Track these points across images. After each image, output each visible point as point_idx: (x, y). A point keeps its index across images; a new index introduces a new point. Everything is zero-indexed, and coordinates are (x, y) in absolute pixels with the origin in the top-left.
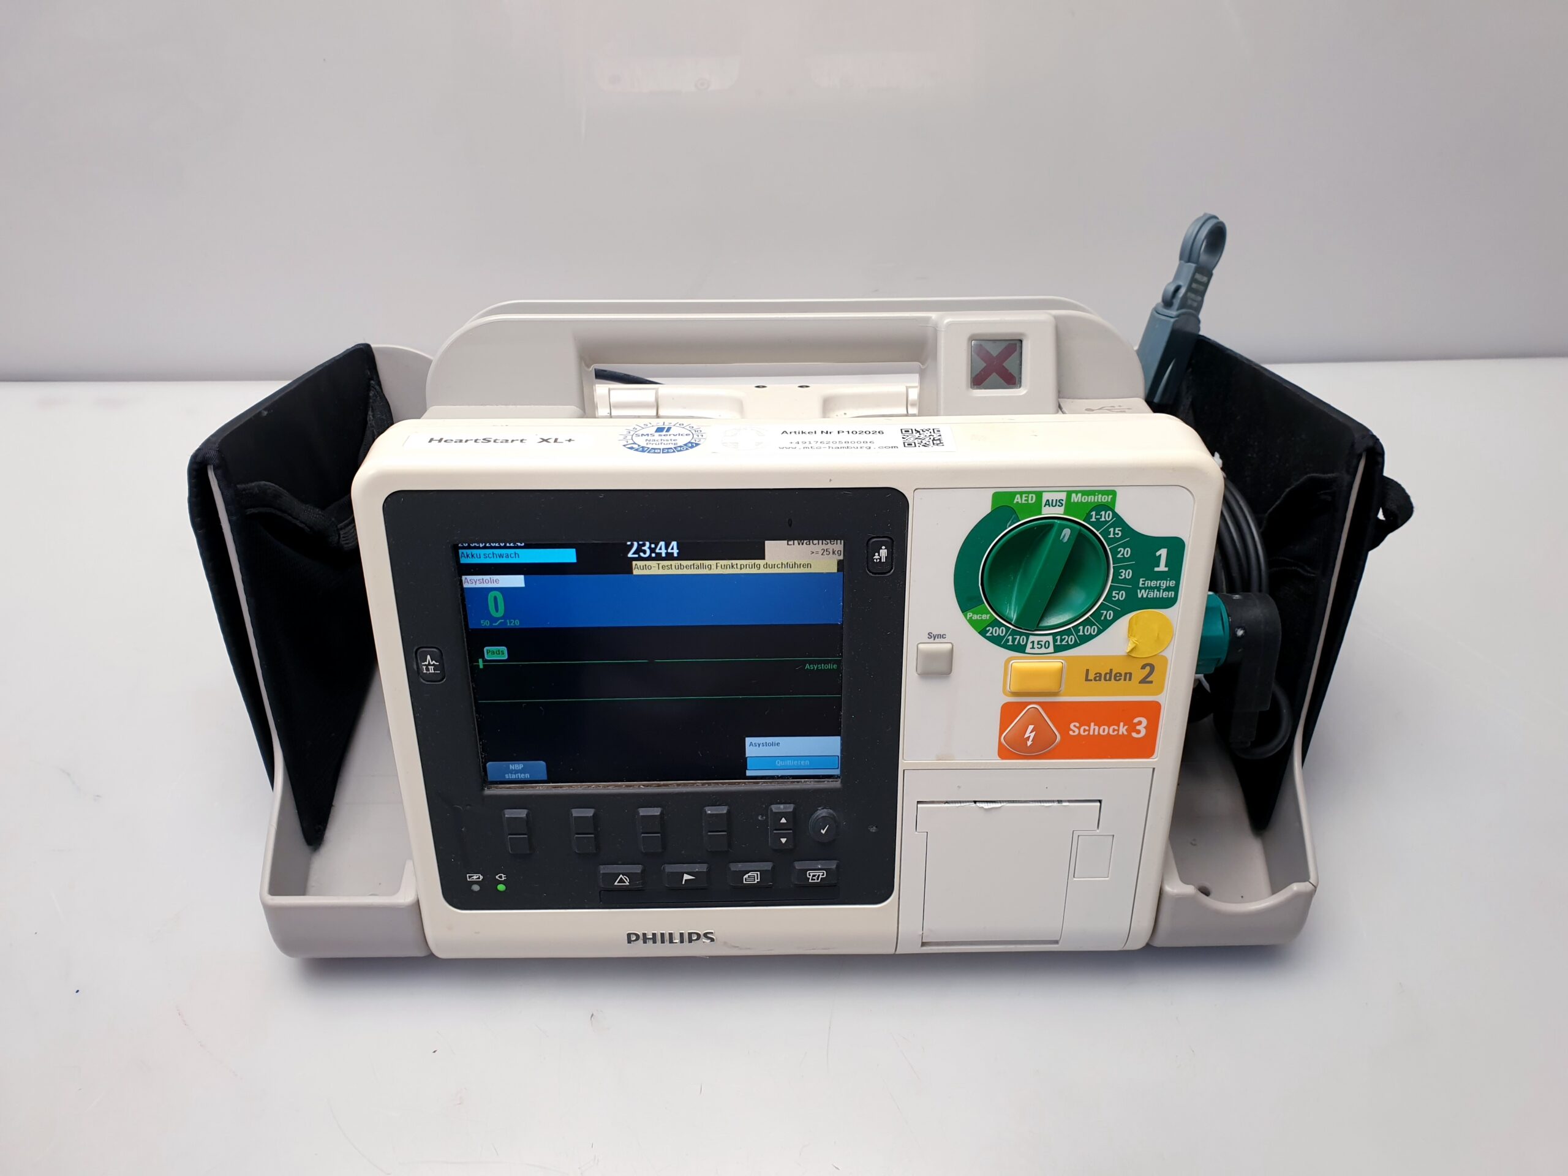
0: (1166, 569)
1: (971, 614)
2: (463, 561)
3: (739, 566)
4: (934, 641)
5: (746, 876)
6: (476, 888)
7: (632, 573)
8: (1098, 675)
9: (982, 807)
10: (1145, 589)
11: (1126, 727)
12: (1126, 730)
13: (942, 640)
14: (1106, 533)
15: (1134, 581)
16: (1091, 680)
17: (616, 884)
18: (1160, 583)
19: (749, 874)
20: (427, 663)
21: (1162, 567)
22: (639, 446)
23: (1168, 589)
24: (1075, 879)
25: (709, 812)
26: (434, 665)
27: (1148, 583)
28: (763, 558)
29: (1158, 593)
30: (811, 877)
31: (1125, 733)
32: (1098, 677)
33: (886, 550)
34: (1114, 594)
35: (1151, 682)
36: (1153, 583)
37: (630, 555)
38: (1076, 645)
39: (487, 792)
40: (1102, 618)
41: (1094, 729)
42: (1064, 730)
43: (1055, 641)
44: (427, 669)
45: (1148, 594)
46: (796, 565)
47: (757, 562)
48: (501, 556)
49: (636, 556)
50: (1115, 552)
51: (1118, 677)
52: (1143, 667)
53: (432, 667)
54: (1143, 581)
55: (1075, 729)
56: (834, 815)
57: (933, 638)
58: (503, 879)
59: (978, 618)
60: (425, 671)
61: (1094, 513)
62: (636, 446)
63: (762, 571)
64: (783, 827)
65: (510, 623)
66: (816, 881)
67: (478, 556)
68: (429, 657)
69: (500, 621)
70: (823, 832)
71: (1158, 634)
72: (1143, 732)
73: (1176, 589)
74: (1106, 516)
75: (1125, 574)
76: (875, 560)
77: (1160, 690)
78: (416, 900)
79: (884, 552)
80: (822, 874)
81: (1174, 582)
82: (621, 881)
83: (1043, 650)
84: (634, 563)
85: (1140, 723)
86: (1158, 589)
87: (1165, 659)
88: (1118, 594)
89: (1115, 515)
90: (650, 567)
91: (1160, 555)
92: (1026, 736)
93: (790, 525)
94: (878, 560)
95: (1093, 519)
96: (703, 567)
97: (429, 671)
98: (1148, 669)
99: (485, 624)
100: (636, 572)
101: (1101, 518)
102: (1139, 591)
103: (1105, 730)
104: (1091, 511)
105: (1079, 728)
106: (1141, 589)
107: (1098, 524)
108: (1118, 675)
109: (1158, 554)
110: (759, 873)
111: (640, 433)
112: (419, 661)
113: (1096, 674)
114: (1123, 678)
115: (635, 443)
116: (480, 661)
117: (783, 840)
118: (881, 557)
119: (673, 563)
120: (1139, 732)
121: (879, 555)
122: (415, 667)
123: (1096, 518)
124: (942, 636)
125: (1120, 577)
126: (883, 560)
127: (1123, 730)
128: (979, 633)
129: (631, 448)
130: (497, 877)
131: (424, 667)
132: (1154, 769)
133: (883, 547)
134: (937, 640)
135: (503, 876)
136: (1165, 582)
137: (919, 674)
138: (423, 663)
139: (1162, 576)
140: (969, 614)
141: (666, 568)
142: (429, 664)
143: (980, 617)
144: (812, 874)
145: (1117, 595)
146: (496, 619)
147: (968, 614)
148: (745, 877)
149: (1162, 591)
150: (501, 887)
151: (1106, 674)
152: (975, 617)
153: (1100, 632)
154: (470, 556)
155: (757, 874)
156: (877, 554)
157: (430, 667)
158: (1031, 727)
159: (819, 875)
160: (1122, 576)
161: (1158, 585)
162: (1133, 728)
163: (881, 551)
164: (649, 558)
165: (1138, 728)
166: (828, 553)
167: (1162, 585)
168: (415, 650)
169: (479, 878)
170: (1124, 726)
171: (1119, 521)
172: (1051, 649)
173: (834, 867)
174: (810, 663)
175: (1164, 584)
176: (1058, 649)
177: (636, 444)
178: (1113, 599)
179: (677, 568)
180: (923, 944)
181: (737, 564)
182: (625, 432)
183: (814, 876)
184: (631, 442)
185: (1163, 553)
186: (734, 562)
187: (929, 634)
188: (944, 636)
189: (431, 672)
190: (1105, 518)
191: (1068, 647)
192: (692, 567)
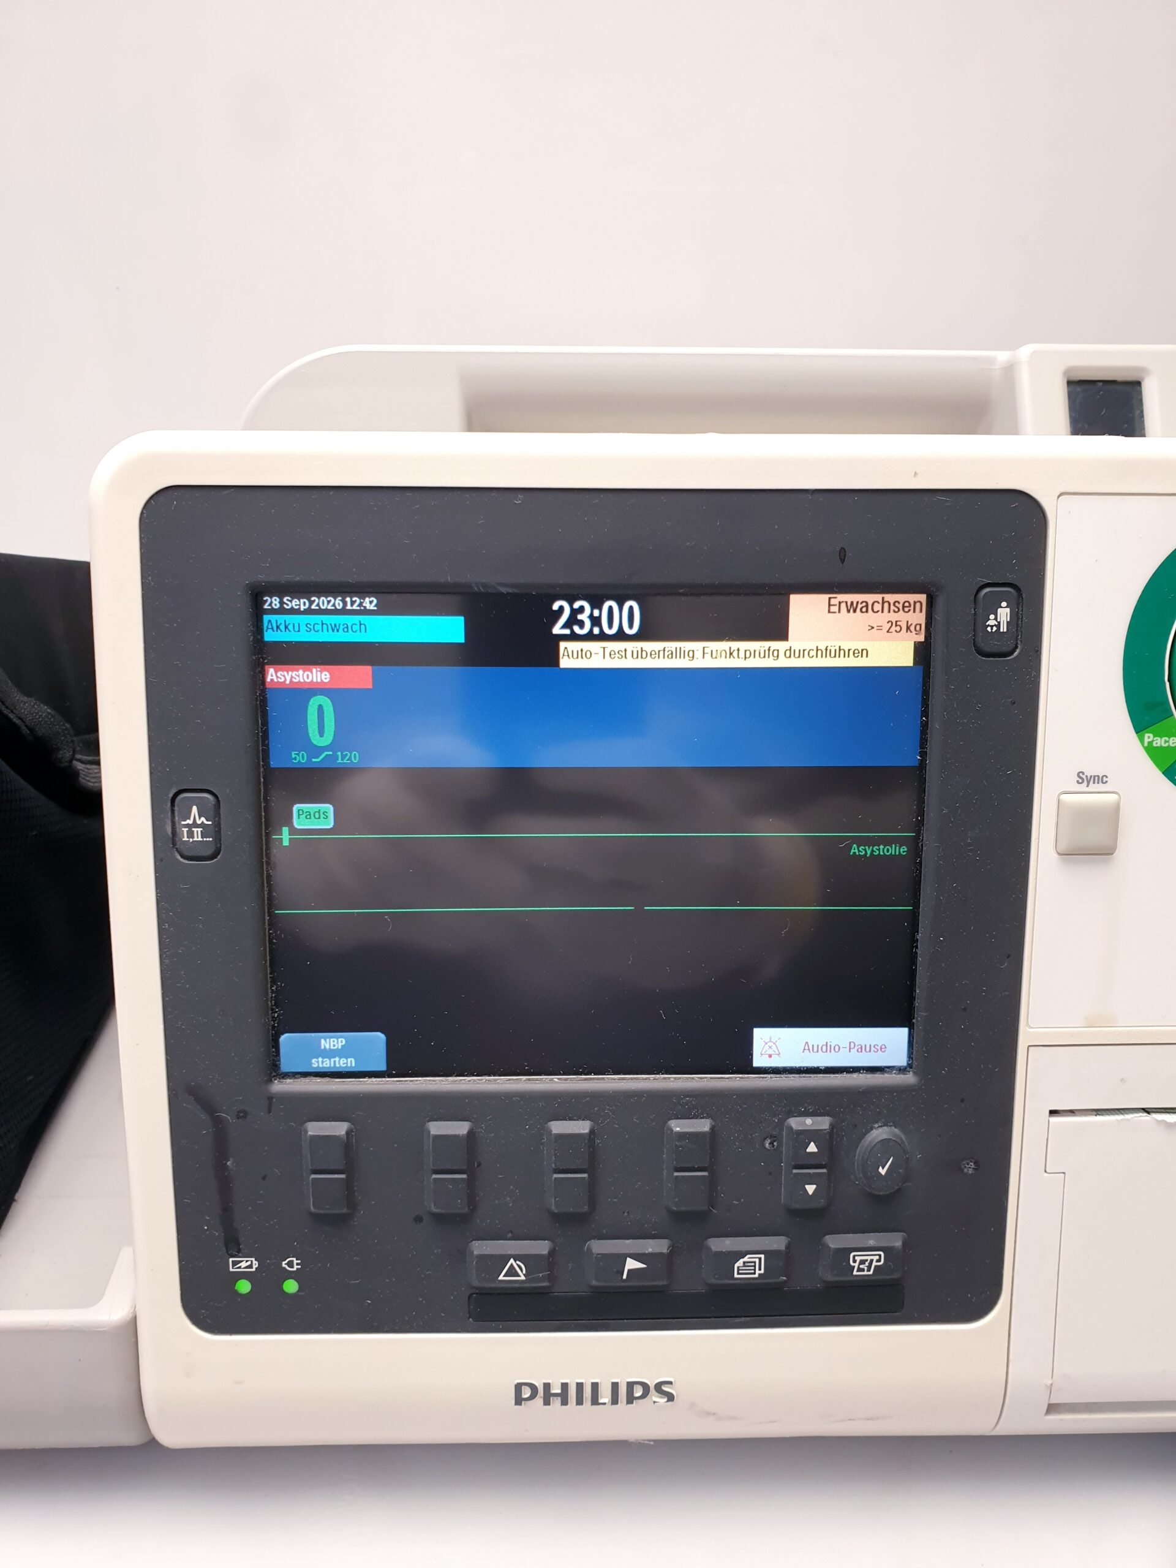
1: (1151, 735)
2: (269, 636)
3: (742, 654)
4: (1087, 789)
5: (740, 1263)
6: (244, 1287)
7: (557, 664)
9: (1163, 1121)
13: (1100, 787)
17: (501, 1278)
19: (746, 1259)
20: (190, 822)
25: (678, 1129)
26: (202, 825)
30: (856, 1265)
33: (1008, 610)
37: (557, 630)
39: (280, 1087)
44: (191, 834)
46: (842, 652)
47: (775, 645)
48: (335, 628)
49: (567, 632)
53: (200, 830)
56: (901, 1139)
57: (1085, 783)
58: (296, 1267)
59: (1163, 745)
60: (185, 839)
63: (783, 662)
64: (811, 1162)
65: (343, 758)
66: (866, 1273)
67: (297, 629)
68: (195, 809)
69: (326, 753)
70: (883, 1171)
76: (989, 629)
78: (131, 1316)
79: (1004, 614)
80: (876, 1259)
82: (512, 1272)
84: (563, 645)
90: (588, 654)
93: (843, 561)
94: (995, 629)
96: (680, 654)
97: (193, 838)
99: (299, 758)
100: (565, 663)
110: (762, 1256)
112: (177, 818)
116: (285, 830)
117: (811, 1189)
118: (999, 623)
119: (630, 646)
121: (996, 619)
122: (169, 830)
124: (1101, 779)
126: (1004, 628)
128: (1163, 773)
130: (284, 1264)
131: (185, 830)
133: (1004, 604)
134: (1093, 787)
135: (295, 1262)
137: (1059, 854)
138: (183, 823)
140: (1148, 737)
141: (617, 655)
142: (195, 825)
143: (1166, 742)
144: (858, 1259)
146: (320, 750)
147: (1147, 735)
148: (736, 1265)
150: (291, 1286)
152: (1159, 742)
154: (282, 627)
155: (760, 1259)
156: (992, 617)
157: (195, 830)
159: (872, 1261)
163: (1000, 610)
164: (590, 637)
166: (898, 629)
168: (171, 795)
169: (250, 1266)
173: (898, 1244)
174: (861, 842)
179: (635, 656)
180: (1052, 1408)
181: (738, 650)
183: (862, 1262)
186: (735, 645)
187: (1078, 776)
188: (1105, 779)
189: (196, 839)
192: (661, 653)
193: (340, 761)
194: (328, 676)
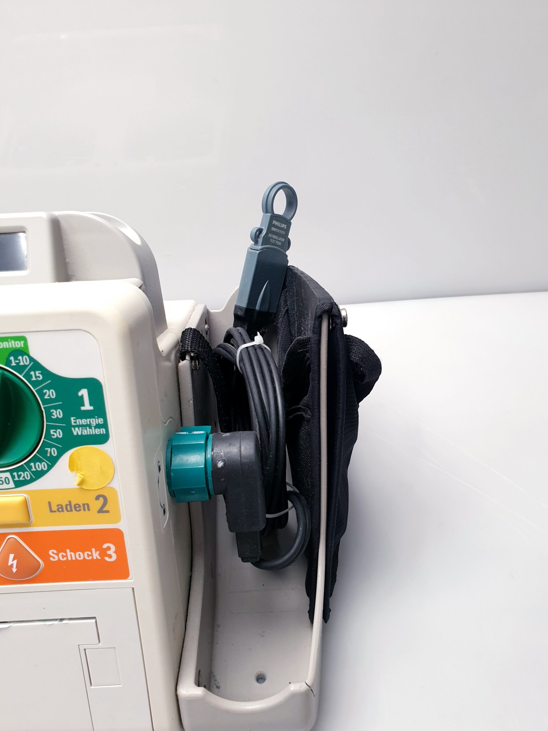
0: (91, 408)
8: (60, 506)
10: (78, 426)
11: (98, 552)
12: (99, 555)
14: (28, 376)
15: (66, 419)
16: (55, 511)
18: (90, 421)
21: (87, 407)
23: (98, 426)
24: (92, 687)
27: (80, 422)
29: (91, 430)
31: (99, 558)
32: (60, 508)
34: (52, 433)
35: (107, 512)
36: (83, 421)
38: (32, 480)
40: (48, 455)
41: (70, 555)
42: (45, 557)
43: (13, 477)
45: (82, 432)
50: (42, 395)
51: (77, 507)
52: (97, 498)
54: (74, 419)
55: (54, 556)
61: (12, 358)
71: (101, 468)
72: (114, 557)
73: (105, 425)
74: (23, 361)
75: (56, 414)
77: (118, 519)
81: (102, 420)
83: (5, 486)
85: (109, 548)
86: (90, 426)
87: (114, 490)
88: (56, 432)
89: (32, 359)
91: (83, 395)
92: (10, 564)
95: (14, 364)
98: (101, 499)
101: (20, 362)
102: (73, 429)
103: (80, 556)
104: (9, 356)
105: (57, 554)
106: (74, 427)
107: (20, 368)
108: (77, 506)
109: (80, 394)
113: (58, 506)
114: (82, 508)
120: (110, 556)
123: (15, 363)
125: (53, 417)
127: (96, 555)
132: (133, 588)
136: (94, 420)
139: (87, 414)
145: (55, 433)
149: (93, 428)
151: (66, 505)
153: (50, 468)
158: (12, 556)
160: (54, 416)
161: (89, 423)
162: (104, 553)
165: (109, 552)
167: (92, 423)
170: (96, 551)
171: (36, 366)
172: (12, 485)
175: (94, 422)
176: (19, 484)
178: (53, 437)
185: (84, 393)
190: (23, 362)
191: (25, 482)
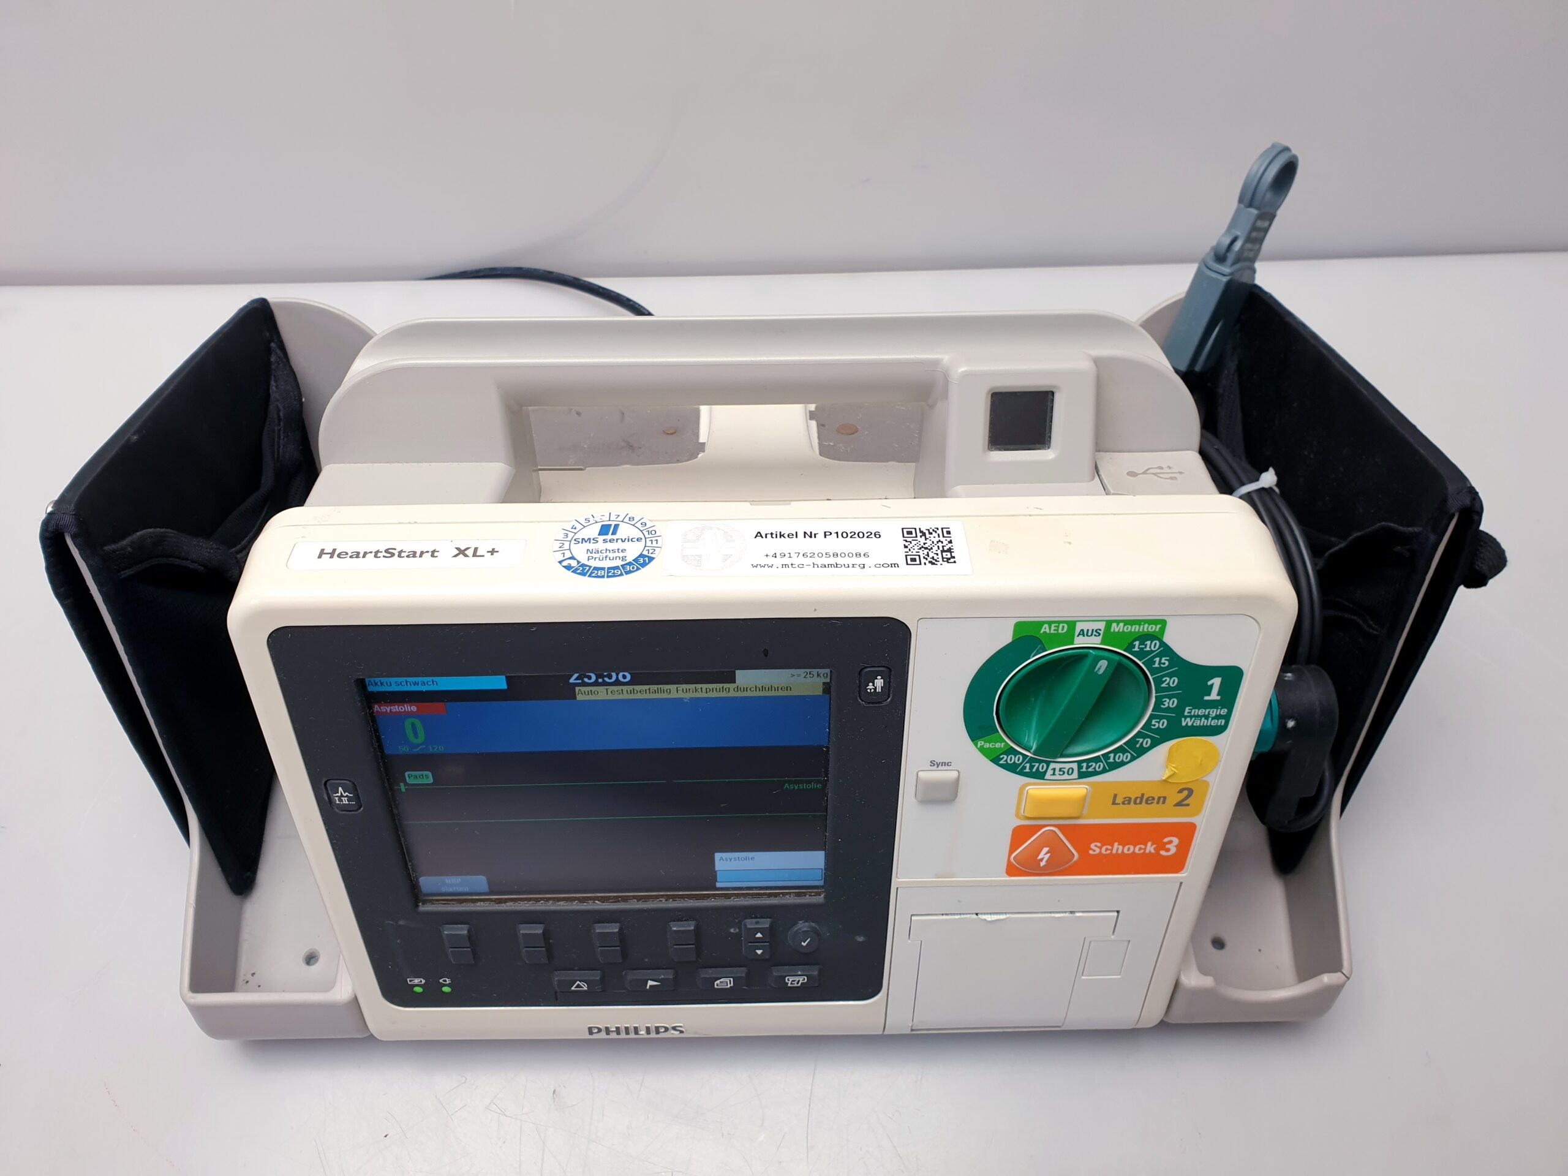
0: (1219, 698)
1: (983, 743)
2: (371, 688)
3: (704, 690)
4: (938, 769)
5: (718, 982)
6: (418, 990)
7: (575, 698)
8: (1127, 799)
9: (985, 920)
10: (1191, 717)
11: (1154, 846)
12: (1154, 849)
13: (947, 768)
14: (1150, 664)
15: (1179, 711)
16: (1119, 804)
17: (573, 988)
18: (1209, 712)
19: (722, 980)
20: (339, 794)
21: (1214, 696)
22: (578, 562)
23: (1218, 717)
24: (1083, 978)
25: (675, 929)
26: (347, 796)
27: (1195, 712)
28: (735, 682)
29: (1206, 721)
30: (790, 982)
31: (1153, 851)
32: (1127, 801)
33: (882, 680)
34: (1153, 723)
35: (1187, 805)
36: (1201, 712)
37: (572, 681)
38: (1104, 771)
39: (423, 908)
40: (1138, 746)
41: (1117, 848)
42: (1083, 849)
43: (1080, 767)
44: (341, 800)
45: (1194, 722)
46: (773, 688)
47: (726, 686)
48: (416, 684)
49: (580, 681)
50: (1159, 682)
51: (1149, 800)
52: (1180, 791)
53: (346, 799)
54: (1189, 709)
55: (1095, 848)
56: (816, 928)
57: (936, 766)
58: (448, 982)
59: (991, 747)
60: (338, 802)
61: (1137, 643)
62: (574, 563)
63: (732, 694)
64: (759, 940)
65: (433, 748)
66: (796, 985)
67: (389, 684)
68: (340, 789)
69: (421, 747)
70: (804, 944)
71: (1201, 761)
72: (1173, 850)
73: (1227, 718)
74: (1151, 646)
75: (1169, 703)
76: (869, 691)
77: (1197, 812)
78: (354, 996)
79: (879, 682)
80: (802, 980)
81: (1226, 710)
82: (578, 986)
83: (1066, 776)
84: (577, 689)
85: (1170, 842)
86: (1207, 717)
87: (1207, 784)
88: (1159, 722)
89: (1163, 644)
90: (596, 693)
91: (1212, 685)
92: (1039, 858)
93: (766, 656)
94: (872, 690)
95: (1136, 649)
96: (663, 691)
97: (342, 801)
98: (1185, 793)
99: (404, 749)
100: (579, 697)
101: (1146, 647)
102: (1183, 719)
103: (1129, 849)
104: (1135, 640)
105: (1100, 848)
106: (1186, 717)
107: (1141, 654)
108: (1150, 799)
109: (1210, 683)
110: (732, 979)
111: (580, 536)
112: (330, 792)
113: (1125, 798)
114: (1155, 801)
115: (572, 558)
116: (402, 785)
117: (759, 952)
118: (876, 687)
119: (625, 688)
120: (1168, 850)
121: (873, 685)
122: (326, 798)
123: (1139, 648)
124: (948, 764)
125: (1162, 706)
126: (879, 690)
127: (1150, 848)
128: (991, 761)
129: (568, 568)
130: (441, 981)
131: (337, 798)
132: (1181, 883)
133: (879, 677)
134: (940, 768)
135: (447, 980)
136: (1215, 710)
137: (918, 801)
138: (334, 795)
139: (1213, 704)
140: (980, 743)
141: (616, 693)
142: (342, 796)
143: (993, 745)
144: (791, 980)
145: (1157, 724)
146: (417, 746)
147: (979, 742)
148: (716, 983)
149: (1210, 719)
150: (446, 989)
151: (1136, 798)
152: (987, 745)
153: (1133, 759)
154: (379, 684)
155: (730, 981)
156: (871, 684)
157: (343, 798)
158: (1046, 850)
159: (799, 981)
160: (1164, 705)
161: (1206, 713)
162: (1162, 846)
163: (876, 681)
164: (596, 684)
165: (1168, 846)
166: (812, 676)
167: (1211, 713)
168: (323, 782)
169: (421, 981)
170: (1152, 845)
171: (1167, 650)
172: (1075, 775)
173: (816, 973)
174: (790, 783)
175: (1213, 712)
176: (1082, 775)
177: (575, 559)
178: (1153, 727)
179: (629, 692)
180: (912, 1030)
181: (701, 688)
182: (561, 536)
183: (793, 981)
184: (568, 555)
185: (1216, 682)
186: (699, 686)
187: (931, 762)
188: (949, 764)
189: (344, 802)
190: (1150, 647)
191: (1095, 773)
192: (648, 691)
193: (431, 750)
194: (415, 708)
